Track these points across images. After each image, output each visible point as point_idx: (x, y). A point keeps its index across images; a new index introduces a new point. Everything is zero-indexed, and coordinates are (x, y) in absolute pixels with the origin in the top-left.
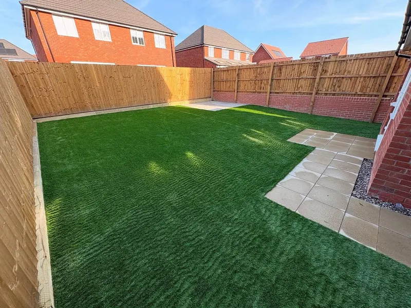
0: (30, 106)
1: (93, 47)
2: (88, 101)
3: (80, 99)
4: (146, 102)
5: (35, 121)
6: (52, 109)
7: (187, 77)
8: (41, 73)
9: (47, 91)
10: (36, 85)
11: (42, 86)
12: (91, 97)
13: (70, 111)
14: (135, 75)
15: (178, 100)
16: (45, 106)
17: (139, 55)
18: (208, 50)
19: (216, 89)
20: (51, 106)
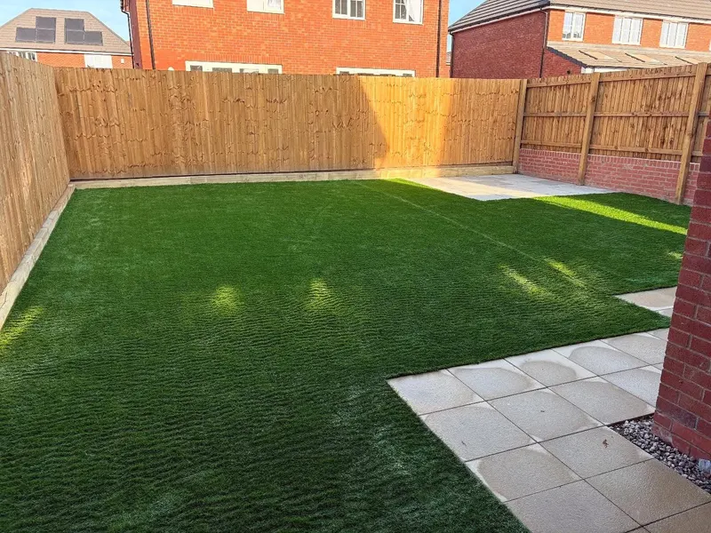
0: (72, 154)
1: (238, 28)
2: (179, 153)
3: (166, 147)
4: (314, 164)
5: (72, 185)
6: (108, 162)
7: (437, 103)
8: (105, 90)
9: (106, 126)
10: (91, 113)
11: (101, 115)
12: (189, 143)
13: (140, 171)
14: (294, 97)
15: (403, 164)
16: (97, 157)
17: (345, 43)
18: (562, 21)
19: (531, 140)
20: (107, 157)
